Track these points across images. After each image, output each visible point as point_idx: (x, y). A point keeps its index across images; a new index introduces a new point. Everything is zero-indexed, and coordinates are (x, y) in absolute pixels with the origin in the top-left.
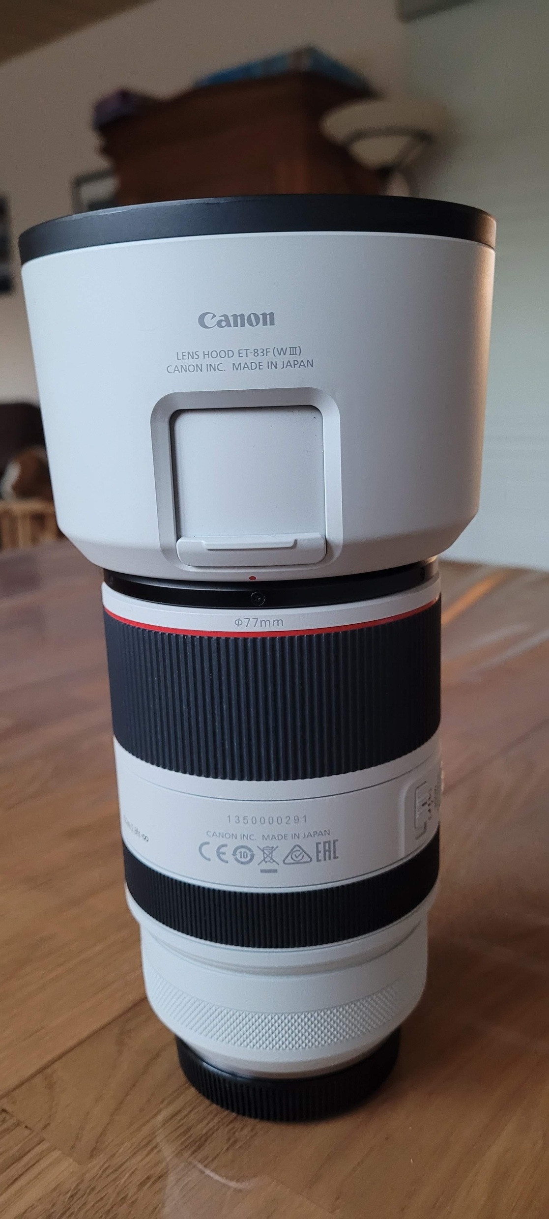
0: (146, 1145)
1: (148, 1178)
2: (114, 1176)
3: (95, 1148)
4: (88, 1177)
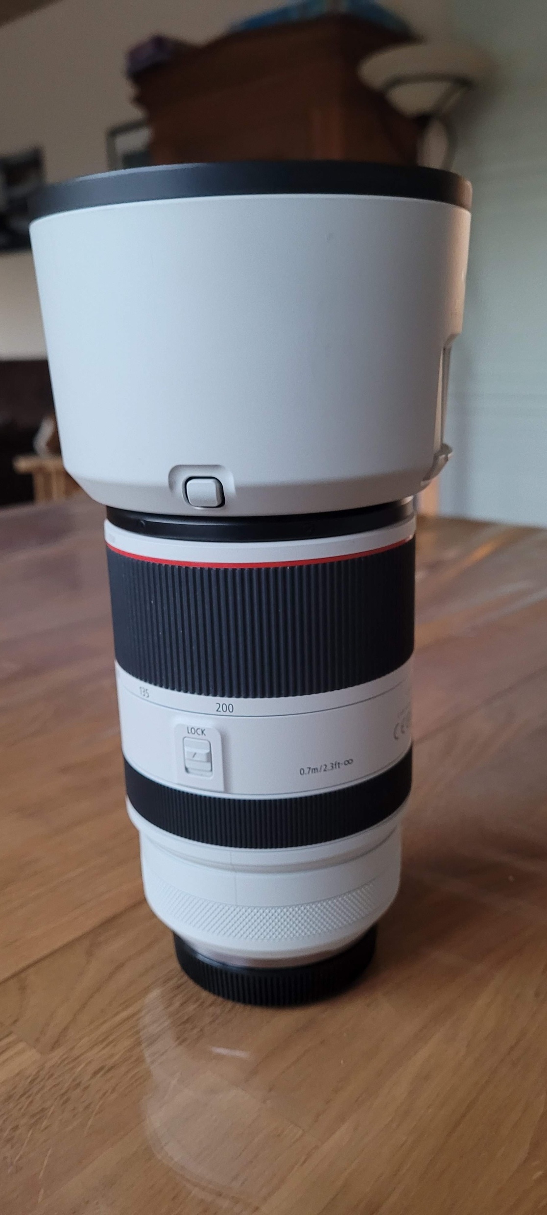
0: (103, 1040)
1: (101, 1069)
2: (71, 1065)
3: (57, 1041)
4: (48, 1065)
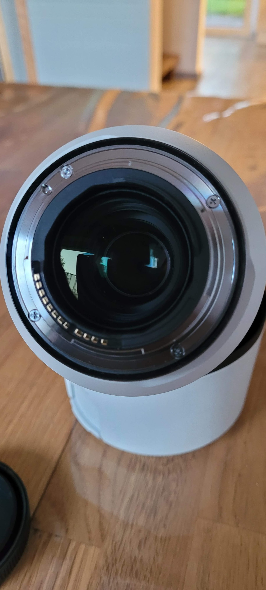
1: (140, 542)
2: (122, 549)
3: (102, 534)
4: (108, 553)
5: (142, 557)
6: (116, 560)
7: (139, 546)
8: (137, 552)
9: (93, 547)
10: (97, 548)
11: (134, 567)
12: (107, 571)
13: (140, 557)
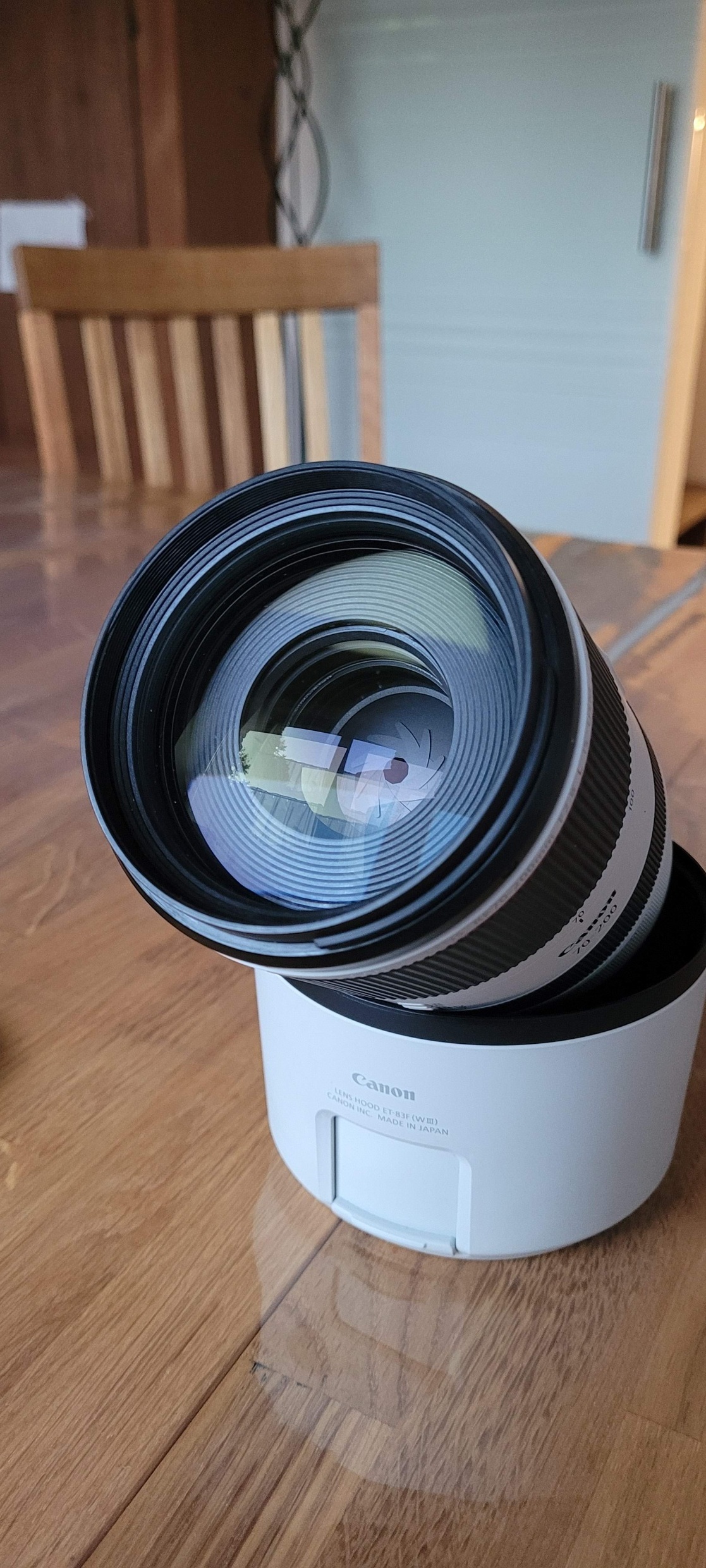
2: (442, 1437)
3: (401, 1402)
4: (410, 1442)
5: (485, 1464)
6: (425, 1457)
7: (482, 1443)
8: (475, 1452)
9: (378, 1423)
10: (385, 1426)
11: (464, 1480)
12: (401, 1474)
13: (480, 1463)
